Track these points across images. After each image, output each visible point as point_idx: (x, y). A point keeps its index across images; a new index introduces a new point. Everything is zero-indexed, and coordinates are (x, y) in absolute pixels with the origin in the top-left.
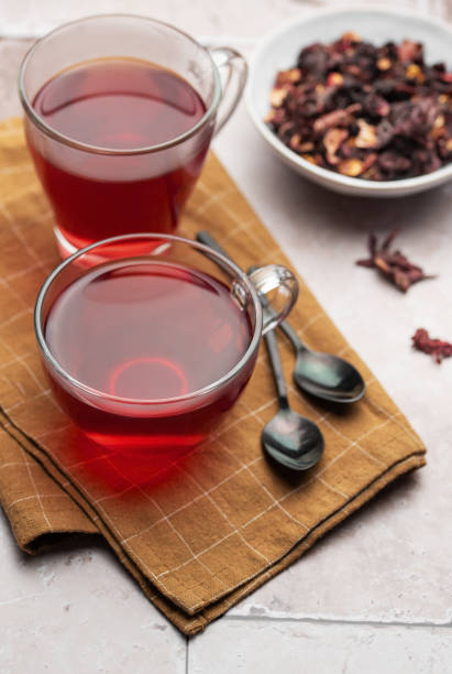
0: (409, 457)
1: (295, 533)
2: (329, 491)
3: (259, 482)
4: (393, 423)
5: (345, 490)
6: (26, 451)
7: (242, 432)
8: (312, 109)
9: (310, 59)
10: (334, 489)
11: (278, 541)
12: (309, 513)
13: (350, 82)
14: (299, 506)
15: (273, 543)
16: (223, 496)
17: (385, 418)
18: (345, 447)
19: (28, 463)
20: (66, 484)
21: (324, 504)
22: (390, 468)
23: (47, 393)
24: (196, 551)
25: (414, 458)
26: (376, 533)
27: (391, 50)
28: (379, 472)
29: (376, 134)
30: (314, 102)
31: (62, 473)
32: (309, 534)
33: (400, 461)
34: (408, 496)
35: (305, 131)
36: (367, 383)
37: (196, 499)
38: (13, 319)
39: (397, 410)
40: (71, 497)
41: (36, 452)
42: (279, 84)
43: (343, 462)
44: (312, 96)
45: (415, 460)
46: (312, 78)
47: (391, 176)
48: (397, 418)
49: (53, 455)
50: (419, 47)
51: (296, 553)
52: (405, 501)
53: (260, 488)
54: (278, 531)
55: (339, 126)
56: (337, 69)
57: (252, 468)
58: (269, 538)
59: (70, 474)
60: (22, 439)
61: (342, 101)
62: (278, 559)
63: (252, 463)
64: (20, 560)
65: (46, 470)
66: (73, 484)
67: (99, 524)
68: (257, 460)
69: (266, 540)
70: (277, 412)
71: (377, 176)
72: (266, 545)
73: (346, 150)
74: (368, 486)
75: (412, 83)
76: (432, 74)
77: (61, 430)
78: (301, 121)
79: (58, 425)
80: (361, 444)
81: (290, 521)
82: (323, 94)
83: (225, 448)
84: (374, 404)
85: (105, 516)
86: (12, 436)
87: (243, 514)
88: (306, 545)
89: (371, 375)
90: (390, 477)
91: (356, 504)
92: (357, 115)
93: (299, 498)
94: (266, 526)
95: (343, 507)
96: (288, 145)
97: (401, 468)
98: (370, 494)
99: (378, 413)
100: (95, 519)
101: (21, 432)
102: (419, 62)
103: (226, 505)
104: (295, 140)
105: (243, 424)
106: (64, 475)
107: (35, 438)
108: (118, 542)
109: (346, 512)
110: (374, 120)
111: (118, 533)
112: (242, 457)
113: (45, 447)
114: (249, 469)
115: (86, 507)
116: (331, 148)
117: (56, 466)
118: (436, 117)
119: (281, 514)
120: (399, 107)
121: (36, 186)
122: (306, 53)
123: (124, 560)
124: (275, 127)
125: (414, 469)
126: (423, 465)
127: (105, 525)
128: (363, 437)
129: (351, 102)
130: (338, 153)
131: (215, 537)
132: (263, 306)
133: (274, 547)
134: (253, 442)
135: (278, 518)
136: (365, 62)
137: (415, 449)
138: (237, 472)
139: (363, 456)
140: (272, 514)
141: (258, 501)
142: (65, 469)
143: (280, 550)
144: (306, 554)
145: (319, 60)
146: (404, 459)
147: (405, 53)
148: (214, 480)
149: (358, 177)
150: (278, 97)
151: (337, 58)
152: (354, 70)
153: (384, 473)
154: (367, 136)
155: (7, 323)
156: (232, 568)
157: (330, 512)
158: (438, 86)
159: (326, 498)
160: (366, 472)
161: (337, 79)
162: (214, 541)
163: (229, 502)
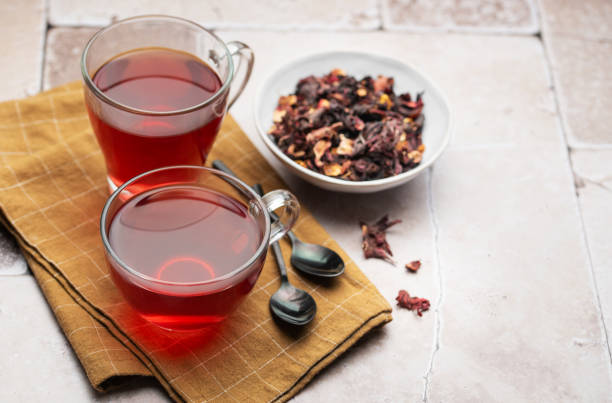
0: (379, 314)
1: (299, 371)
2: (322, 341)
3: (270, 337)
4: (367, 291)
5: (334, 339)
6: (95, 318)
7: (255, 301)
8: (305, 125)
9: (306, 87)
10: (326, 339)
11: (286, 378)
12: (308, 357)
13: (335, 105)
14: (301, 352)
15: (283, 379)
16: (243, 347)
17: (361, 287)
18: (332, 309)
19: (96, 326)
20: (126, 341)
21: (318, 349)
22: (367, 322)
23: (107, 276)
24: (225, 386)
25: (383, 315)
26: (357, 370)
27: (368, 83)
28: (358, 325)
29: (353, 145)
30: (307, 120)
31: (122, 333)
32: (309, 370)
33: (373, 317)
34: (380, 344)
35: (299, 142)
36: (346, 264)
37: (224, 350)
38: (78, 226)
39: (369, 282)
40: (131, 351)
41: (102, 319)
42: (280, 107)
43: (331, 320)
44: (306, 115)
45: (384, 317)
46: (306, 103)
47: (364, 176)
48: (370, 287)
49: (116, 321)
50: (390, 81)
51: (300, 386)
52: (377, 347)
53: (270, 341)
54: (286, 370)
55: (325, 139)
56: (325, 96)
57: (263, 326)
58: (280, 376)
59: (128, 334)
60: (91, 310)
61: (328, 120)
62: (286, 390)
63: (264, 323)
64: (93, 398)
65: (110, 331)
66: (131, 341)
67: (153, 369)
68: (267, 320)
69: (277, 377)
70: (280, 286)
71: (353, 177)
72: (277, 381)
73: (330, 157)
74: (351, 336)
75: (383, 108)
76: (400, 102)
77: (119, 304)
78: (297, 134)
79: (116, 301)
80: (344, 306)
81: (294, 363)
82: (313, 114)
83: (243, 313)
84: (351, 278)
85: (157, 363)
86: (83, 308)
87: (259, 360)
88: (307, 380)
89: (349, 258)
90: (366, 329)
91: (343, 349)
92: (340, 131)
93: (300, 347)
94: (276, 368)
95: (333, 351)
96: (285, 152)
97: (375, 322)
98: (352, 341)
99: (355, 285)
100: (149, 365)
101: (90, 304)
102: (389, 92)
103: (246, 354)
104: (291, 149)
105: (256, 296)
106: (125, 335)
107: (101, 309)
108: (167, 382)
109: (335, 355)
110: (352, 134)
111: (167, 375)
112: (256, 319)
113: (109, 315)
114: (261, 327)
115: (142, 357)
116: (318, 155)
117: (117, 328)
118: (400, 134)
119: (288, 358)
120: (371, 126)
121: (90, 130)
122: (302, 83)
123: (172, 395)
124: (276, 138)
125: (384, 323)
126: (390, 321)
127: (157, 369)
128: (344, 302)
129: (335, 121)
130: (323, 159)
131: (239, 376)
132: (272, 221)
133: (283, 382)
134: (264, 308)
135: (285, 361)
136: (348, 90)
137: (384, 308)
138: (253, 330)
139: (345, 315)
140: (281, 359)
141: (270, 350)
142: (125, 331)
143: (288, 384)
144: (307, 386)
145: (312, 89)
146: (376, 316)
147: (379, 84)
148: (237, 336)
149: (339, 177)
150: (279, 116)
151: (326, 87)
152: (339, 96)
153: (362, 326)
154: (346, 146)
155: (74, 229)
156: (253, 398)
157: (323, 354)
158: (403, 111)
159: (320, 346)
160: (349, 326)
161: (325, 103)
162: (238, 379)
163: (248, 351)
